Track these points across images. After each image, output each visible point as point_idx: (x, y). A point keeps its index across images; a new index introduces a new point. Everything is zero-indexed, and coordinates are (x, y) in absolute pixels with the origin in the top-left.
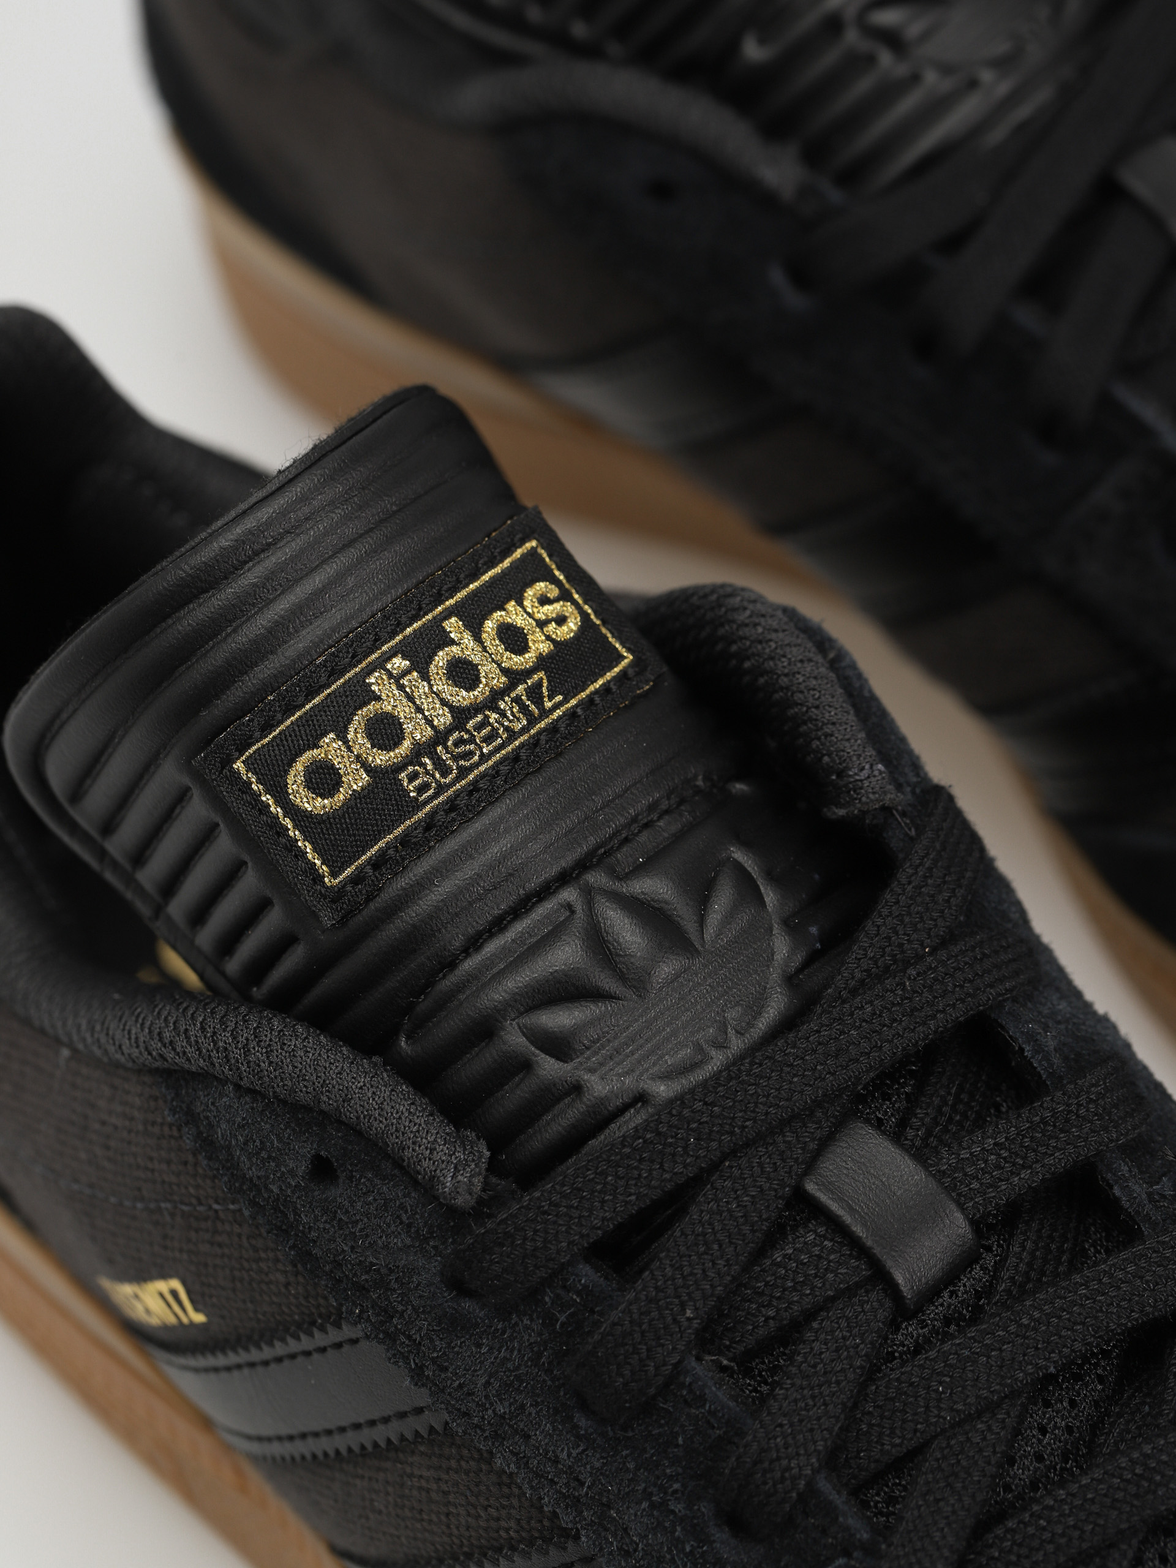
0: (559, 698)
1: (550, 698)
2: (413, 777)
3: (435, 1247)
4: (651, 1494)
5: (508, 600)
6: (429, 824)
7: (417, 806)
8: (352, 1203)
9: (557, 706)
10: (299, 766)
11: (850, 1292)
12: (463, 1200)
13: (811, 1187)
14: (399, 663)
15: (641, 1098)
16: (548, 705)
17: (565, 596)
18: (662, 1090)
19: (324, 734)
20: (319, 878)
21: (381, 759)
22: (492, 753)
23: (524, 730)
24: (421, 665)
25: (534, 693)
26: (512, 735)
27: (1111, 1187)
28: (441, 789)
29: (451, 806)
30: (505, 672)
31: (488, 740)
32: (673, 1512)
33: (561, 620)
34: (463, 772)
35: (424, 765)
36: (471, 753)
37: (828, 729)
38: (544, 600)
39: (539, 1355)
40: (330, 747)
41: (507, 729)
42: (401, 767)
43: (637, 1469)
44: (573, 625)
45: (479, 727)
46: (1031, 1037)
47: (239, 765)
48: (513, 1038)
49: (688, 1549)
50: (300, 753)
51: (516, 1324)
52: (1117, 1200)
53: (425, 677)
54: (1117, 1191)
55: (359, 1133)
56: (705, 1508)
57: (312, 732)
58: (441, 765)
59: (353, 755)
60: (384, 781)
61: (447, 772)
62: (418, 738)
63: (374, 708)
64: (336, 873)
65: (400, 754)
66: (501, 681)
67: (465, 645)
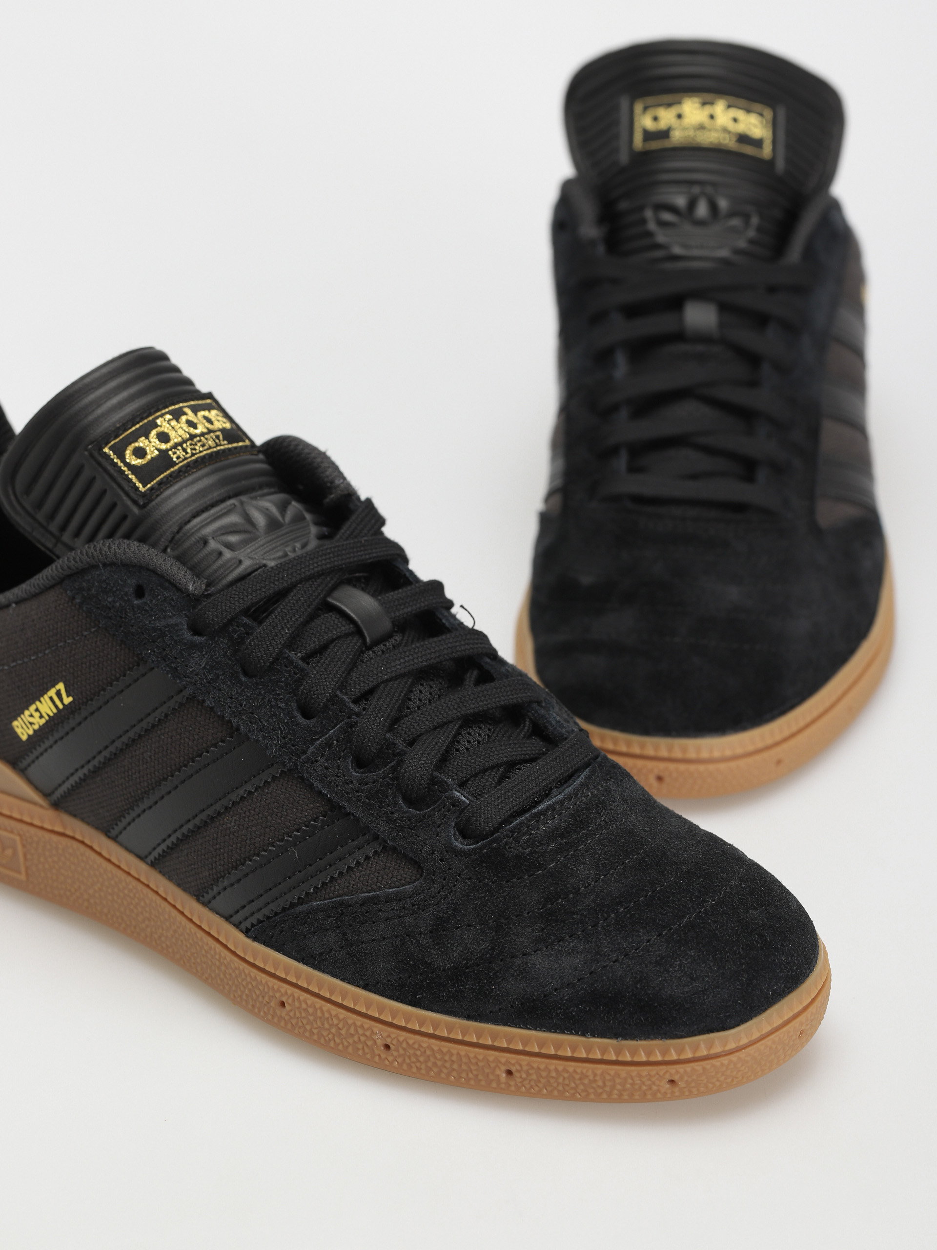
1: (223, 441)
2: (174, 454)
3: (185, 614)
4: (271, 702)
5: (205, 411)
6: (180, 470)
7: (175, 464)
8: (151, 601)
9: (226, 444)
10: (130, 449)
11: (347, 635)
12: (199, 592)
13: (330, 600)
14: (168, 417)
15: (265, 566)
16: (222, 443)
17: (224, 417)
18: (272, 564)
19: (140, 438)
20: (137, 489)
21: (163, 446)
22: (203, 451)
23: (215, 447)
24: (177, 419)
25: (218, 438)
26: (210, 448)
28: (186, 459)
29: (188, 465)
30: (208, 428)
31: (202, 446)
32: (280, 707)
33: (224, 423)
34: (193, 455)
35: (178, 451)
36: (196, 450)
38: (218, 415)
39: (226, 652)
40: (142, 442)
41: (208, 445)
42: (170, 450)
43: (265, 693)
44: (228, 425)
45: (199, 442)
47: (106, 450)
48: (213, 545)
49: (286, 721)
50: (130, 444)
51: (217, 641)
52: (444, 624)
53: (178, 423)
54: (444, 621)
55: (155, 573)
56: (294, 705)
57: (135, 437)
58: (185, 450)
59: (152, 445)
60: (163, 453)
61: (187, 453)
62: (176, 440)
63: (159, 429)
64: (144, 487)
65: (169, 445)
66: (205, 430)
67: (192, 417)
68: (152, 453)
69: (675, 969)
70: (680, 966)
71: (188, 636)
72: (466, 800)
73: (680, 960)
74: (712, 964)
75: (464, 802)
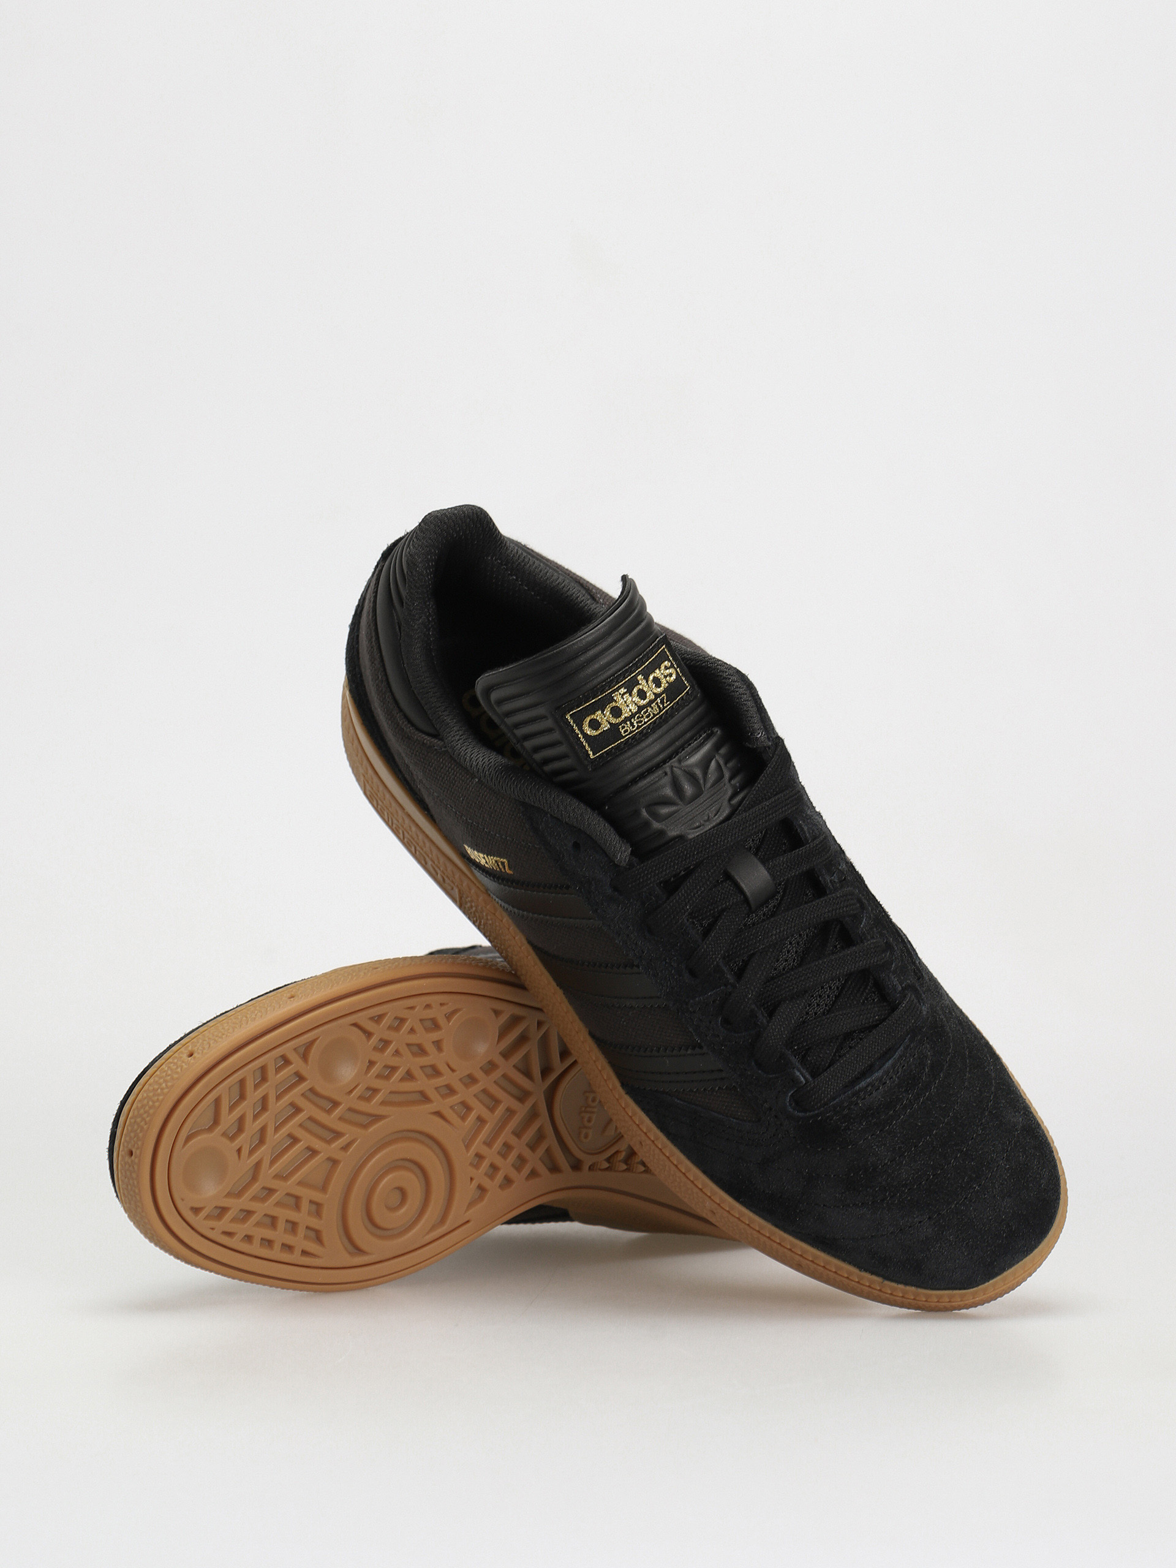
0: (668, 703)
1: (666, 703)
2: (623, 727)
3: (610, 876)
5: (656, 669)
6: (626, 742)
7: (623, 736)
8: (584, 858)
9: (668, 705)
10: (588, 719)
11: (736, 904)
12: (623, 864)
13: (728, 871)
14: (623, 690)
16: (665, 705)
17: (672, 666)
19: (598, 710)
20: (587, 754)
21: (614, 721)
22: (648, 721)
23: (658, 714)
24: (630, 692)
25: (662, 702)
26: (655, 715)
27: (819, 877)
28: (631, 732)
29: (633, 738)
30: (654, 694)
31: (647, 717)
33: (671, 675)
35: (627, 724)
36: (642, 721)
37: (749, 719)
38: (666, 668)
39: (637, 912)
40: (598, 715)
41: (653, 714)
42: (620, 723)
44: (674, 677)
45: (645, 713)
46: (800, 826)
47: (568, 716)
49: (675, 977)
50: (589, 715)
51: (632, 903)
53: (631, 695)
55: (591, 838)
56: (683, 967)
57: (592, 709)
58: (632, 724)
59: (605, 718)
60: (614, 727)
61: (634, 727)
62: (626, 715)
63: (614, 704)
64: (594, 754)
65: (620, 720)
66: (653, 697)
67: (643, 685)
68: (605, 727)
69: (936, 1250)
70: (940, 1247)
71: (609, 891)
72: (802, 1079)
73: (941, 1243)
74: (964, 1250)
75: (802, 1082)
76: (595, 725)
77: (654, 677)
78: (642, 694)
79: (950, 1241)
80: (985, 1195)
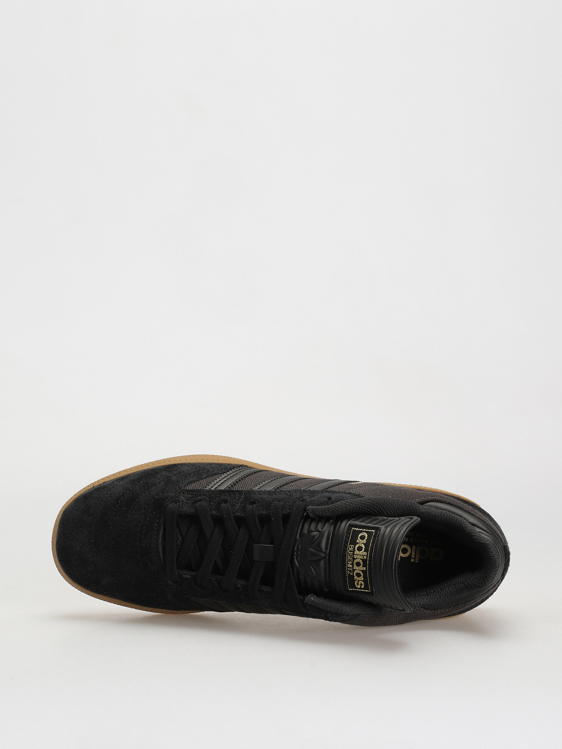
2: (353, 547)
5: (364, 579)
7: (350, 545)
9: (347, 572)
14: (365, 558)
19: (366, 542)
23: (347, 566)
29: (347, 548)
31: (349, 560)
33: (358, 584)
35: (353, 550)
38: (361, 585)
41: (348, 563)
42: (355, 547)
44: (356, 585)
60: (355, 544)
61: (350, 551)
63: (363, 550)
67: (361, 568)
68: (359, 540)
76: (363, 538)
77: (361, 575)
78: (358, 564)
79: (83, 514)
80: (87, 542)
